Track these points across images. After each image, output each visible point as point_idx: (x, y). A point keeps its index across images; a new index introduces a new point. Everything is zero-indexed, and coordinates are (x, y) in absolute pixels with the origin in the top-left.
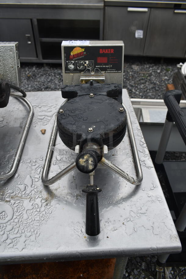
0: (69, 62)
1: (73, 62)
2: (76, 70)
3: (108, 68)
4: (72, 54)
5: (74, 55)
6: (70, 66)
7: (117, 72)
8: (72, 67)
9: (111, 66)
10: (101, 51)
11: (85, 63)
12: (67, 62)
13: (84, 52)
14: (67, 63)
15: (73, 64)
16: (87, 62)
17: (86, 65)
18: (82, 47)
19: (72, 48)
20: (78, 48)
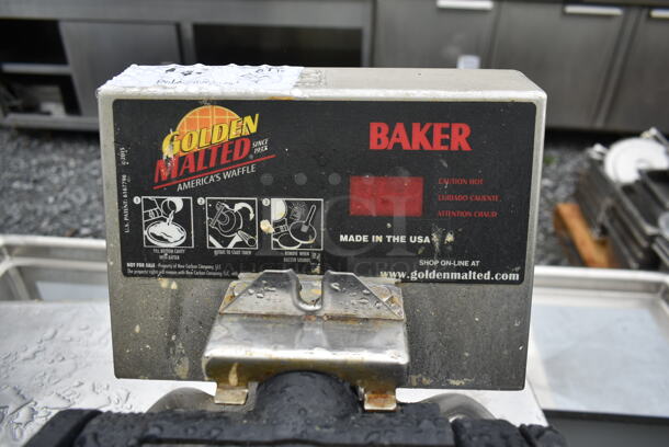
0: (149, 205)
1: (179, 202)
2: (195, 258)
3: (429, 252)
4: (169, 150)
5: (181, 160)
6: (159, 229)
7: (487, 276)
8: (170, 233)
9: (450, 238)
10: (379, 137)
11: (264, 213)
12: (137, 200)
13: (253, 137)
14: (135, 209)
15: (181, 219)
16: (278, 208)
17: (266, 226)
18: (241, 106)
19: (173, 110)
20: (213, 113)
